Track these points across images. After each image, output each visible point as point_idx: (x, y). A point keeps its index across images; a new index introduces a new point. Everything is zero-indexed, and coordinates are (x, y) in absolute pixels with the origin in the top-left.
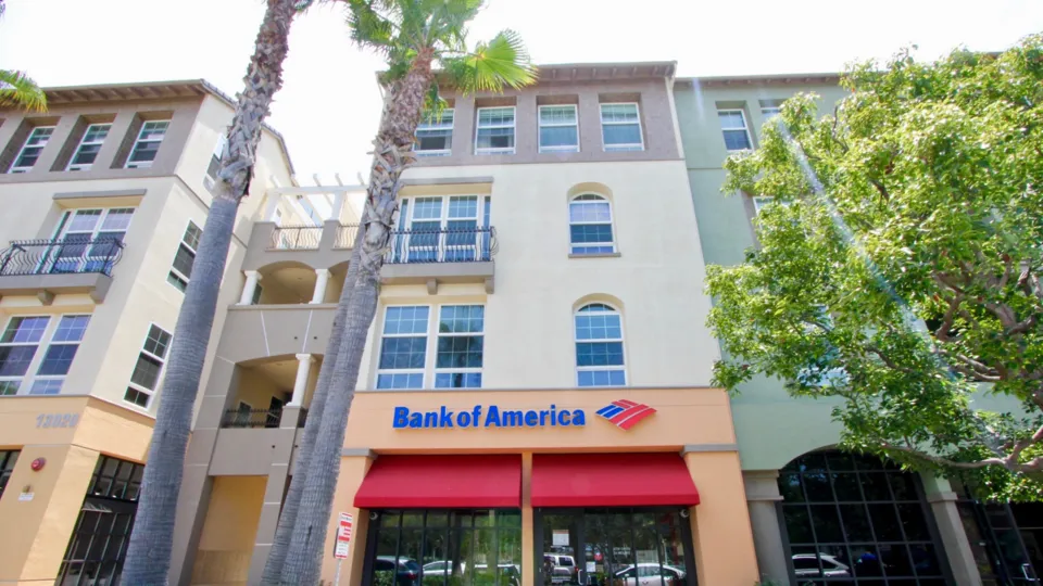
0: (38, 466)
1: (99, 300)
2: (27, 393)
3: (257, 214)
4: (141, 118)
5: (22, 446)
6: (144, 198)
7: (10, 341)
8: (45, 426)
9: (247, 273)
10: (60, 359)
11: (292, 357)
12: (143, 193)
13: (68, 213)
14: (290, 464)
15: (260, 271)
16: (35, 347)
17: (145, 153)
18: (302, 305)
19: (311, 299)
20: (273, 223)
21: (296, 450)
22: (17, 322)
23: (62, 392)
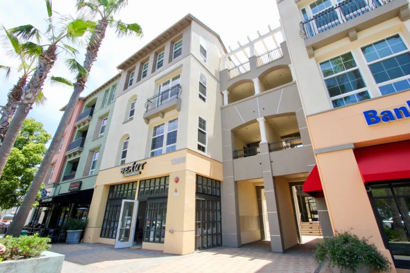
0: (177, 181)
1: (179, 110)
2: (165, 153)
3: (219, 69)
4: (173, 43)
5: (169, 173)
6: (183, 67)
7: (155, 135)
8: (175, 164)
9: (223, 92)
10: (172, 138)
11: (255, 121)
12: (181, 66)
13: (160, 86)
14: (272, 171)
15: (228, 90)
16: (163, 136)
17: (177, 54)
18: (251, 97)
19: (255, 93)
20: (227, 69)
21: (272, 163)
22: (155, 128)
23: (177, 149)
